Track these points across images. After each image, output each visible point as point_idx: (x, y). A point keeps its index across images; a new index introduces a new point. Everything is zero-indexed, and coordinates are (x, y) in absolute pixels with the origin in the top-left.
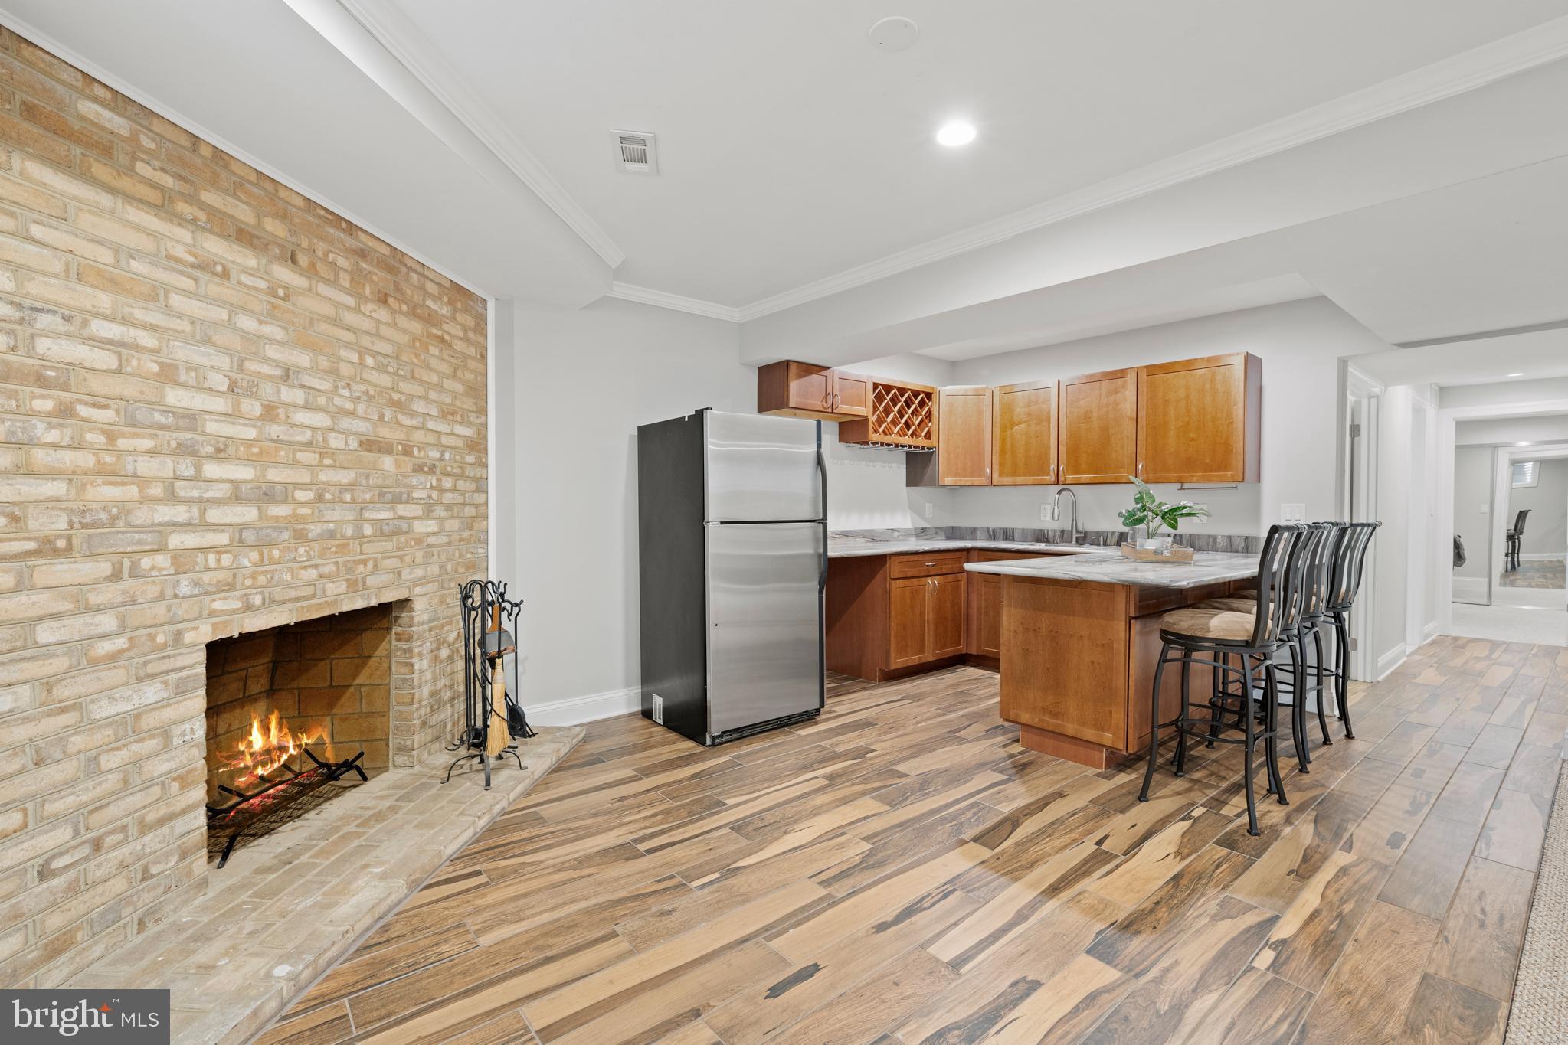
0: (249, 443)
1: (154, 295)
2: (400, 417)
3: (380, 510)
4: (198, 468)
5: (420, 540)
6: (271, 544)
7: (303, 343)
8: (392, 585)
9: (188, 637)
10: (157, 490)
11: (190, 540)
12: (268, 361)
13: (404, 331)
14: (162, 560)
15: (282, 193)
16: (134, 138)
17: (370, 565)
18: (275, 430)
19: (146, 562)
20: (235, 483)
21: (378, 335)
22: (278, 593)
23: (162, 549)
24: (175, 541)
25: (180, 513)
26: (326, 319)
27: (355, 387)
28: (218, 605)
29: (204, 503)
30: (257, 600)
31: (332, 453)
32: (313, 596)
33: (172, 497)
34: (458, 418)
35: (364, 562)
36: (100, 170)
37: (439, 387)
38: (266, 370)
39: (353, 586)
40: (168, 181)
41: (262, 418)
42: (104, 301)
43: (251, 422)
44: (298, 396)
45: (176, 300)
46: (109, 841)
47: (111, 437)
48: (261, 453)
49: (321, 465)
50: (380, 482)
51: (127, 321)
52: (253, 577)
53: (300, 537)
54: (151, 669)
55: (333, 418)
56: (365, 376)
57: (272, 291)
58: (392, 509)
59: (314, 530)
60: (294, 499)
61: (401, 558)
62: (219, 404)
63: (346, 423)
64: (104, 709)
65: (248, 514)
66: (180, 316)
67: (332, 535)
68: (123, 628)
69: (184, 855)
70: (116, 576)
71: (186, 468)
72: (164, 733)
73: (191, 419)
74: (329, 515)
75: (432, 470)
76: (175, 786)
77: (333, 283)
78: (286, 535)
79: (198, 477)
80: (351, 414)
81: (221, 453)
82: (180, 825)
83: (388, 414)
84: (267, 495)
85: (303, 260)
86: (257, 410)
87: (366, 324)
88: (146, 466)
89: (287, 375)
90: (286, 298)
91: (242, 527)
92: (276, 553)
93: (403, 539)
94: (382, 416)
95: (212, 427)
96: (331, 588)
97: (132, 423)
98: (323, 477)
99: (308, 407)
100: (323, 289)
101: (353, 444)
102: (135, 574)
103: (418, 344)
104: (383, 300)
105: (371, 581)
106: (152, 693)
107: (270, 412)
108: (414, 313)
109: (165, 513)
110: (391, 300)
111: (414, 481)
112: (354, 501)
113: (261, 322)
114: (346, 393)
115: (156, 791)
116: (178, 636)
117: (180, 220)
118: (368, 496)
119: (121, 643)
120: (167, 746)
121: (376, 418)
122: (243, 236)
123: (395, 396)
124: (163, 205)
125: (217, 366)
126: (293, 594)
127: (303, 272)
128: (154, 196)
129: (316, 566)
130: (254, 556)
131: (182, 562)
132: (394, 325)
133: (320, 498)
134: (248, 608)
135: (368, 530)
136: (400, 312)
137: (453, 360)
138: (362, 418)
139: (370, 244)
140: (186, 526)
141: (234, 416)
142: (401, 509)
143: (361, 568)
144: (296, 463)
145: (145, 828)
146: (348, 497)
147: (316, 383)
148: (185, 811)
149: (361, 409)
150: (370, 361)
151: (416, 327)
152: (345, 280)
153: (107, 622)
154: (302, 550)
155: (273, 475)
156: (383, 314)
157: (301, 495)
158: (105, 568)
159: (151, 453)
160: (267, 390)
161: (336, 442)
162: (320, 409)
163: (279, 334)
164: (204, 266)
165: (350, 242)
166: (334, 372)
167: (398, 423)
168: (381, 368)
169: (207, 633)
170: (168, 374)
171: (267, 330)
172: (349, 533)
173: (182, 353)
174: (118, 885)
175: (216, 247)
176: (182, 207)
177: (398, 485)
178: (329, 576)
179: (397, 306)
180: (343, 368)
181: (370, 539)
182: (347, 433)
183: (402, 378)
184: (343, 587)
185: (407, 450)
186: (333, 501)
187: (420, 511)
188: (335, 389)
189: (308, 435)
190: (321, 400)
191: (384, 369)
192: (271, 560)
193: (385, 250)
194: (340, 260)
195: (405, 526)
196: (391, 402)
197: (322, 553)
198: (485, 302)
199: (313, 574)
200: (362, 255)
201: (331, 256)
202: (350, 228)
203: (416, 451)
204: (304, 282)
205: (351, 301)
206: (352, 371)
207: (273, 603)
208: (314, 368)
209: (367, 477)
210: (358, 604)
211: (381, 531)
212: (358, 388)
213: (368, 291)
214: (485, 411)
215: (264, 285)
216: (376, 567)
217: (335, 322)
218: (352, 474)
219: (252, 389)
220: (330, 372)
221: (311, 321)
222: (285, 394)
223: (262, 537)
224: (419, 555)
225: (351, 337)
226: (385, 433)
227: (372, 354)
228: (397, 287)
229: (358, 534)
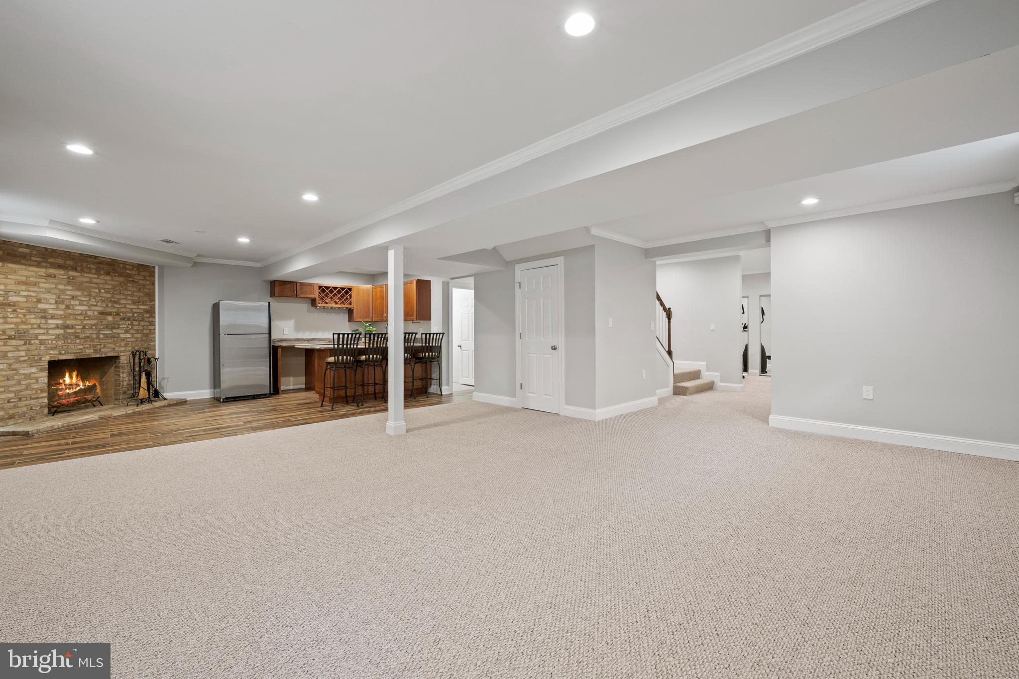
0: (61, 315)
1: (35, 284)
2: (115, 305)
3: (106, 331)
4: (46, 321)
5: (123, 340)
6: (67, 339)
7: (78, 289)
8: (111, 352)
9: (44, 359)
10: (36, 326)
11: (44, 337)
12: (67, 295)
13: (117, 281)
14: (37, 341)
15: (72, 254)
16: (31, 253)
17: (102, 346)
18: (69, 311)
19: (33, 342)
20: (57, 324)
21: (106, 284)
22: (70, 351)
23: (37, 339)
24: (40, 337)
25: (42, 331)
26: (87, 282)
27: (96, 298)
28: (51, 352)
29: (48, 329)
30: (63, 352)
31: (89, 316)
32: (82, 352)
33: (39, 328)
34: (141, 303)
35: (100, 345)
36: (23, 262)
37: (132, 295)
38: (66, 297)
39: (96, 351)
40: (39, 259)
41: (65, 309)
42: (23, 287)
43: (62, 310)
44: (77, 302)
45: (41, 285)
46: (23, 399)
47: (25, 315)
48: (65, 317)
49: (84, 319)
50: (106, 323)
51: (29, 291)
52: (62, 346)
53: (77, 337)
54: (33, 364)
55: (89, 307)
56: (101, 295)
57: (69, 278)
58: (112, 330)
59: (82, 336)
60: (75, 328)
61: (115, 344)
62: (52, 306)
63: (93, 308)
64: (22, 371)
65: (61, 331)
66: (41, 288)
67: (88, 337)
68: (27, 354)
69: (42, 407)
70: (25, 344)
71: (43, 321)
72: (38, 379)
73: (45, 310)
74: (87, 332)
75: (129, 319)
76: (38, 391)
77: (90, 272)
78: (72, 337)
79: (46, 323)
80: (96, 306)
81: (53, 317)
83: (110, 305)
84: (66, 327)
85: (79, 269)
86: (64, 307)
87: (102, 281)
88: (33, 321)
89: (73, 298)
90: (73, 279)
91: (59, 334)
92: (69, 341)
93: (116, 339)
94: (107, 305)
95: (51, 312)
96: (87, 351)
97: (30, 312)
98: (85, 322)
99: (80, 305)
100: (85, 275)
101: (96, 313)
102: (30, 344)
103: (122, 284)
104: (108, 274)
105: (102, 350)
106: (33, 370)
107: (68, 307)
108: (121, 275)
109: (38, 331)
110: (111, 273)
111: (121, 323)
112: (96, 328)
113: (65, 286)
114: (94, 300)
115: (35, 391)
116: (40, 358)
117: (42, 267)
118: (102, 327)
119: (25, 358)
120: (38, 382)
121: (105, 306)
122: (60, 267)
123: (113, 299)
124: (38, 265)
125: (52, 298)
126: (75, 351)
127: (79, 272)
128: (35, 264)
129: (83, 345)
130: (62, 341)
131: (42, 342)
132: (113, 280)
133: (84, 328)
134: (60, 353)
135: (102, 336)
136: (115, 276)
137: (138, 287)
138: (99, 306)
139: (103, 260)
140: (43, 334)
141: (57, 309)
142: (115, 331)
144: (76, 319)
145: (31, 399)
146: (94, 327)
147: (83, 299)
148: (42, 398)
149: (99, 304)
150: (103, 291)
151: (122, 279)
152: (94, 271)
153: (23, 353)
154: (78, 341)
155: (68, 322)
156: (108, 278)
157: (77, 327)
158: (22, 342)
159: (35, 318)
160: (67, 302)
161: (89, 313)
162: (84, 305)
163: (71, 288)
164: (49, 276)
165: (96, 261)
166: (89, 295)
167: (114, 307)
168: (106, 292)
169: (48, 359)
170: (39, 301)
171: (67, 288)
172: (95, 337)
173: (42, 296)
174: (24, 409)
175: (52, 271)
176: (43, 264)
177: (114, 324)
178: (87, 348)
179: (114, 274)
180: (93, 294)
181: (102, 339)
182: (94, 311)
183: (116, 294)
184: (92, 351)
185: (118, 314)
186: (89, 329)
187: (123, 331)
188: (90, 300)
189: (80, 312)
190: (85, 303)
191: (109, 292)
192: (68, 343)
193: (109, 260)
194: (92, 266)
195: (117, 335)
196: (111, 301)
197: (85, 342)
198: (154, 267)
199: (82, 347)
200: (100, 263)
201: (88, 266)
202: (96, 257)
203: (121, 314)
204: (79, 274)
205: (96, 276)
206: (96, 294)
207: (68, 353)
208: (83, 295)
209: (102, 322)
210: (98, 356)
211: (107, 337)
212: (98, 299)
213: (102, 272)
214: (154, 301)
215: (66, 277)
216: (105, 346)
217: (90, 282)
218: (96, 321)
219: (62, 302)
220: (88, 295)
221: (82, 284)
222: (73, 302)
223: (65, 337)
224: (123, 344)
225: (96, 286)
226: (109, 310)
227: (104, 289)
228: (114, 269)
229: (98, 337)
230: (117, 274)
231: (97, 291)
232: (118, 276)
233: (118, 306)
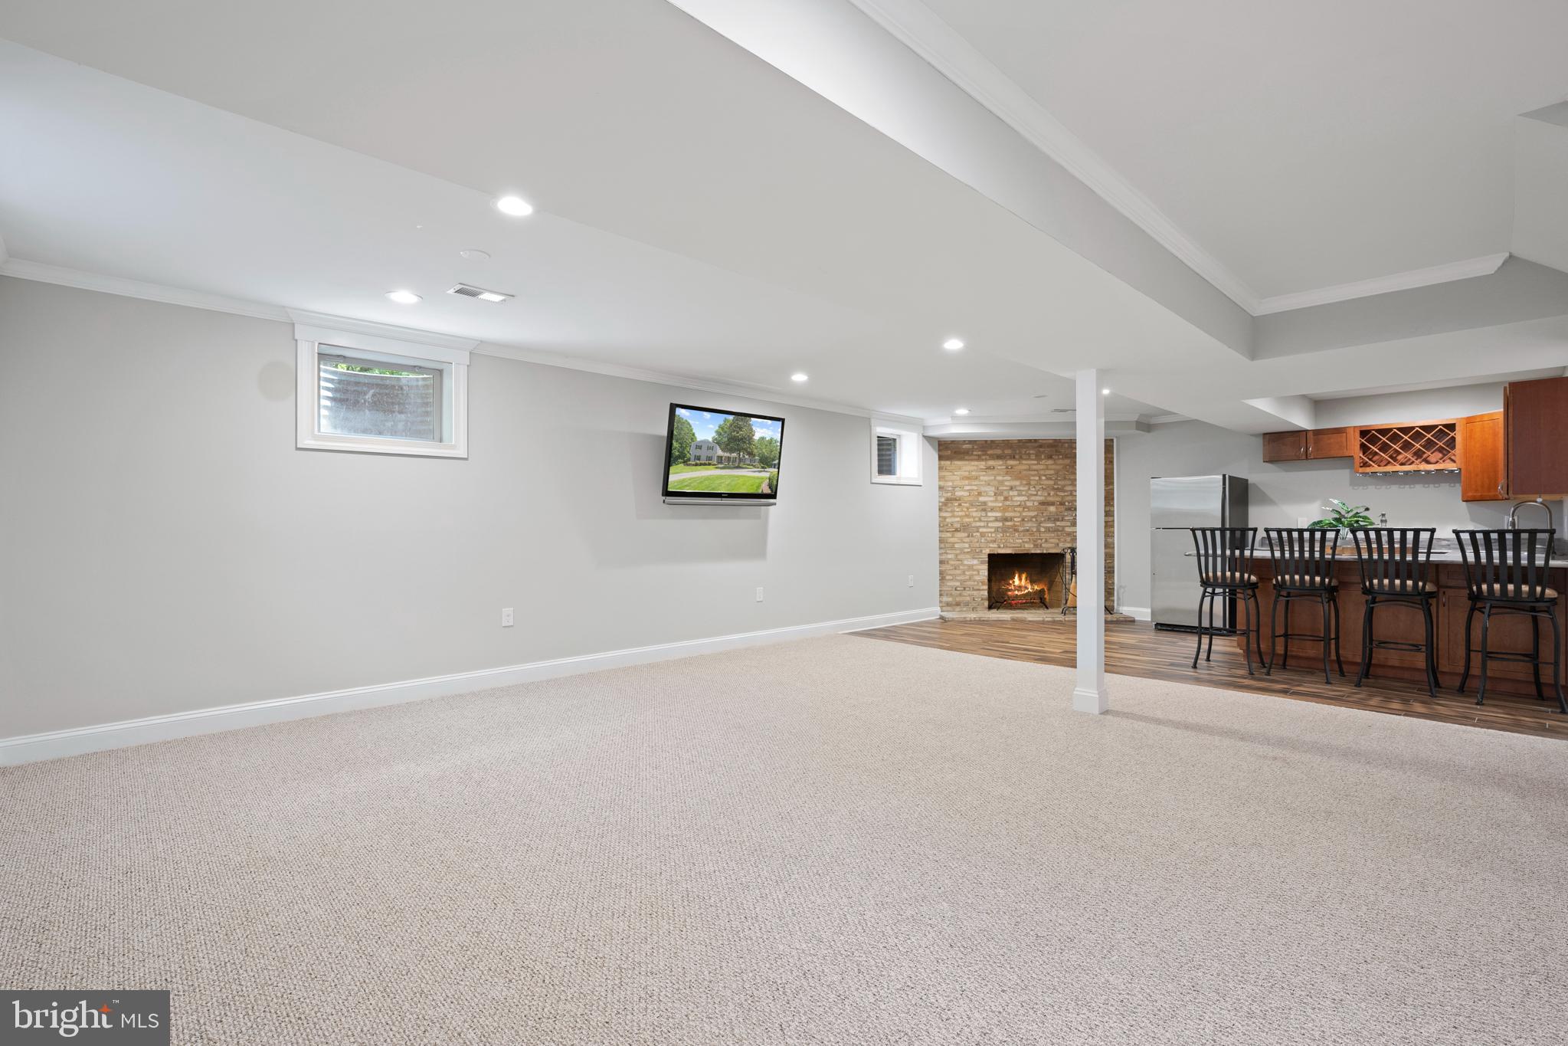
0: (1000, 507)
1: (977, 478)
2: (1058, 493)
4: (986, 513)
5: (1069, 534)
6: (1006, 532)
7: (1018, 478)
8: (1054, 548)
9: (984, 552)
10: (977, 519)
11: (984, 530)
12: (1006, 486)
13: (1061, 464)
14: (978, 534)
15: (1010, 442)
16: (973, 448)
17: (1043, 540)
18: (1008, 503)
19: (974, 534)
20: (996, 517)
21: (1047, 469)
22: (1008, 545)
23: (978, 532)
24: (981, 530)
25: (982, 524)
26: (1025, 470)
27: (1036, 487)
28: (991, 545)
29: (988, 522)
30: (1002, 546)
31: (1028, 508)
32: (1021, 547)
33: (980, 520)
35: (1041, 539)
36: (966, 457)
38: (1005, 488)
39: (1036, 546)
40: (980, 453)
41: (1004, 500)
42: (967, 482)
43: (1001, 502)
44: (1016, 493)
45: (982, 478)
46: (967, 589)
47: (968, 509)
48: (1004, 509)
49: (1023, 511)
51: (971, 485)
52: (1001, 540)
53: (1016, 530)
54: (975, 556)
55: (1028, 497)
56: (1041, 483)
57: (1007, 468)
58: (1055, 523)
59: (1021, 529)
60: (1014, 521)
62: (992, 499)
63: (1033, 498)
64: (966, 562)
65: (1001, 524)
66: (982, 481)
67: (1028, 530)
68: (970, 546)
69: (982, 599)
70: (968, 536)
71: (983, 514)
72: (978, 571)
73: (985, 503)
74: (1026, 525)
76: (980, 584)
77: (1029, 459)
78: (1011, 530)
79: (986, 516)
80: (1036, 495)
81: (992, 510)
82: (982, 593)
83: (1052, 493)
84: (1006, 519)
85: (1017, 457)
86: (1002, 498)
87: (1042, 467)
88: (974, 514)
89: (1012, 488)
90: (1011, 468)
91: (998, 527)
92: (1008, 534)
93: (1059, 533)
94: (1049, 494)
95: (990, 504)
96: (1027, 546)
97: (972, 505)
98: (1024, 514)
99: (1019, 495)
100: (1024, 462)
101: (1036, 504)
102: (972, 536)
103: (1068, 467)
104: (1050, 457)
105: (1043, 545)
106: (975, 562)
107: (1006, 499)
108: (1066, 457)
109: (978, 524)
110: (1053, 456)
111: (1066, 514)
112: (1036, 520)
114: (1033, 489)
115: (976, 583)
116: (981, 551)
117: (983, 460)
118: (1043, 519)
119: (969, 550)
120: (979, 574)
121: (1046, 494)
122: (999, 457)
123: (1056, 487)
124: (979, 458)
125: (991, 490)
126: (1014, 546)
127: (1017, 460)
128: (977, 457)
129: (1022, 539)
130: (1001, 535)
131: (983, 535)
132: (1055, 464)
133: (1023, 520)
134: (999, 547)
135: (1043, 530)
136: (1059, 459)
138: (1040, 496)
139: (1044, 442)
140: (984, 527)
141: (996, 501)
142: (1058, 523)
143: (1040, 541)
144: (1015, 511)
145: (974, 590)
146: (1034, 520)
147: (1022, 488)
148: (983, 590)
149: (1039, 493)
150: (1044, 478)
151: (1067, 461)
152: (1033, 457)
153: (967, 545)
154: (1017, 534)
155: (1007, 514)
156: (1050, 462)
157: (1015, 519)
158: (966, 535)
159: (976, 511)
160: (1005, 493)
161: (1029, 504)
162: (1023, 495)
163: (1009, 478)
164: (989, 468)
165: (1036, 445)
166: (1029, 484)
167: (1057, 495)
168: (1047, 479)
169: (988, 551)
170: (980, 494)
171: (1005, 478)
172: (1035, 530)
173: (983, 489)
174: (968, 598)
175: (991, 463)
176: (984, 457)
177: (1057, 515)
178: (1026, 542)
179: (1057, 457)
180: (1032, 483)
181: (1044, 532)
182: (1034, 501)
183: (1060, 480)
184: (1032, 546)
185: (1062, 504)
186: (1028, 521)
187: (1069, 524)
188: (1029, 489)
189: (1019, 503)
190: (1024, 493)
191: (1051, 479)
192: (1007, 536)
193: (1051, 442)
194: (1031, 452)
195: (1061, 529)
196: (1054, 489)
197: (1024, 536)
198: (1112, 440)
199: (1021, 541)
200: (1041, 446)
201: (1028, 452)
202: (1036, 441)
203: (1067, 504)
204: (1018, 462)
205: (1035, 462)
206: (1036, 482)
207: (1007, 547)
208: (1021, 484)
209: (1043, 513)
210: (1038, 552)
211: (1049, 531)
212: (1038, 487)
213: (1043, 457)
214: (1113, 483)
215: (1004, 467)
216: (1046, 541)
217: (1029, 470)
218: (1036, 513)
219: (1001, 494)
220: (1027, 484)
221: (1020, 472)
222: (1011, 493)
223: (1004, 530)
224: (1069, 539)
225: (1036, 472)
226: (1051, 499)
227: (1045, 475)
228: (1056, 451)
229: (1038, 531)
230: (1061, 457)
231: (1037, 478)
232: (1062, 459)
233: (1063, 494)
